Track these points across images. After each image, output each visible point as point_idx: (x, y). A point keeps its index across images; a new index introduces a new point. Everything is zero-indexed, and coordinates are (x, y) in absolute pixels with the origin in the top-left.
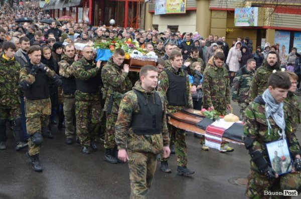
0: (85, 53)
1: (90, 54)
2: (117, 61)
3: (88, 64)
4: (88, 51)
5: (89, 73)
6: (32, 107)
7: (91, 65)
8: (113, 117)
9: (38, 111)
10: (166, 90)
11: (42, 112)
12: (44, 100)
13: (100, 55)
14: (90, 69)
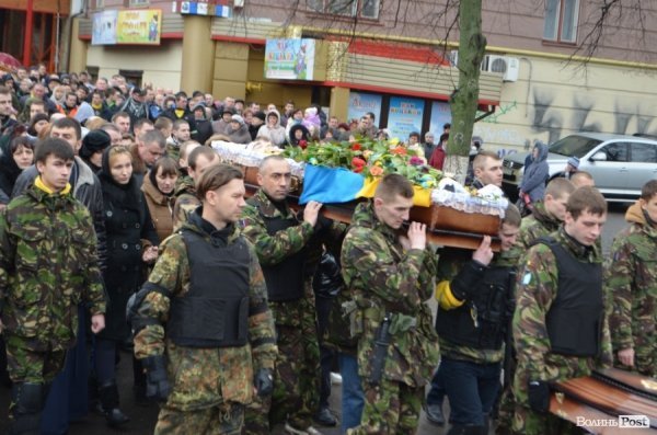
0: (267, 177)
1: (283, 182)
2: (393, 215)
3: (277, 213)
4: (276, 171)
5: (283, 240)
6: (189, 374)
7: (286, 214)
8: (386, 393)
9: (208, 388)
10: (548, 306)
11: (220, 392)
12: (231, 352)
13: (317, 185)
14: (284, 227)
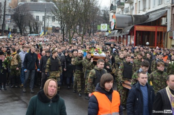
2: (88, 57)
5: (80, 62)
6: (52, 74)
9: (54, 76)
10: (123, 71)
12: (56, 72)
